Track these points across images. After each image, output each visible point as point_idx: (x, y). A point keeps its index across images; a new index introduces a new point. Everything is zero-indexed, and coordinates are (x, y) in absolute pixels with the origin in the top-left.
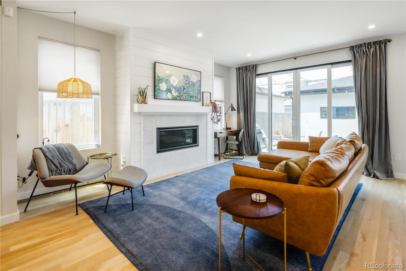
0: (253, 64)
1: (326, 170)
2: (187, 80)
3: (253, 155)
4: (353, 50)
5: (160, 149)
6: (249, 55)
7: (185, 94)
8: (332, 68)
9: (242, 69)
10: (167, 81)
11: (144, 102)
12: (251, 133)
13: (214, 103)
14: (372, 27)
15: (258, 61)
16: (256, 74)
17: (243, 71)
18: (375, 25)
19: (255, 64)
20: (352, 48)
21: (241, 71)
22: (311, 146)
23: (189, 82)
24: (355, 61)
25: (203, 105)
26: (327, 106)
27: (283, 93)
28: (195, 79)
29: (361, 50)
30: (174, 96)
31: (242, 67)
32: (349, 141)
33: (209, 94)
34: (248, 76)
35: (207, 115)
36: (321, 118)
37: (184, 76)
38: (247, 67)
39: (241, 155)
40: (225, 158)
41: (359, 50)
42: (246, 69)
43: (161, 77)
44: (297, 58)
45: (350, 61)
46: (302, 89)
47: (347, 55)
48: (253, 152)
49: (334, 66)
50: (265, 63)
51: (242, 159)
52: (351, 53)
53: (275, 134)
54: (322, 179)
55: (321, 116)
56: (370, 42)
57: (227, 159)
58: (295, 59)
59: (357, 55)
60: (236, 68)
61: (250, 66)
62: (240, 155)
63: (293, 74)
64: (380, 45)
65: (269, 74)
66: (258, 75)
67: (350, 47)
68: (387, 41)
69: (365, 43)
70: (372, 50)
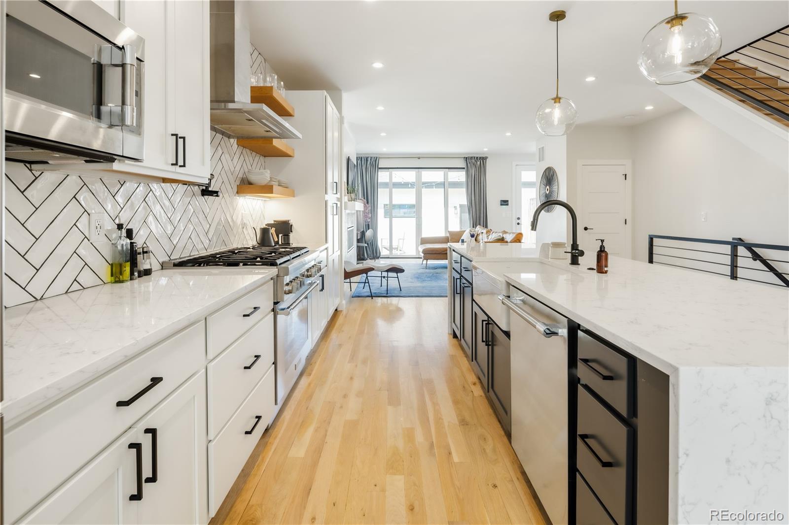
0: (376, 156)
4: (466, 161)
17: (363, 163)
22: (452, 238)
24: (466, 169)
38: (367, 158)
41: (470, 161)
42: (366, 160)
44: (421, 158)
45: (464, 168)
46: (423, 181)
47: (463, 165)
48: (375, 255)
49: (450, 170)
50: (389, 158)
59: (469, 165)
63: (415, 172)
64: (483, 159)
65: (390, 170)
66: (380, 168)
67: (464, 158)
68: (486, 158)
69: (474, 157)
70: (479, 163)
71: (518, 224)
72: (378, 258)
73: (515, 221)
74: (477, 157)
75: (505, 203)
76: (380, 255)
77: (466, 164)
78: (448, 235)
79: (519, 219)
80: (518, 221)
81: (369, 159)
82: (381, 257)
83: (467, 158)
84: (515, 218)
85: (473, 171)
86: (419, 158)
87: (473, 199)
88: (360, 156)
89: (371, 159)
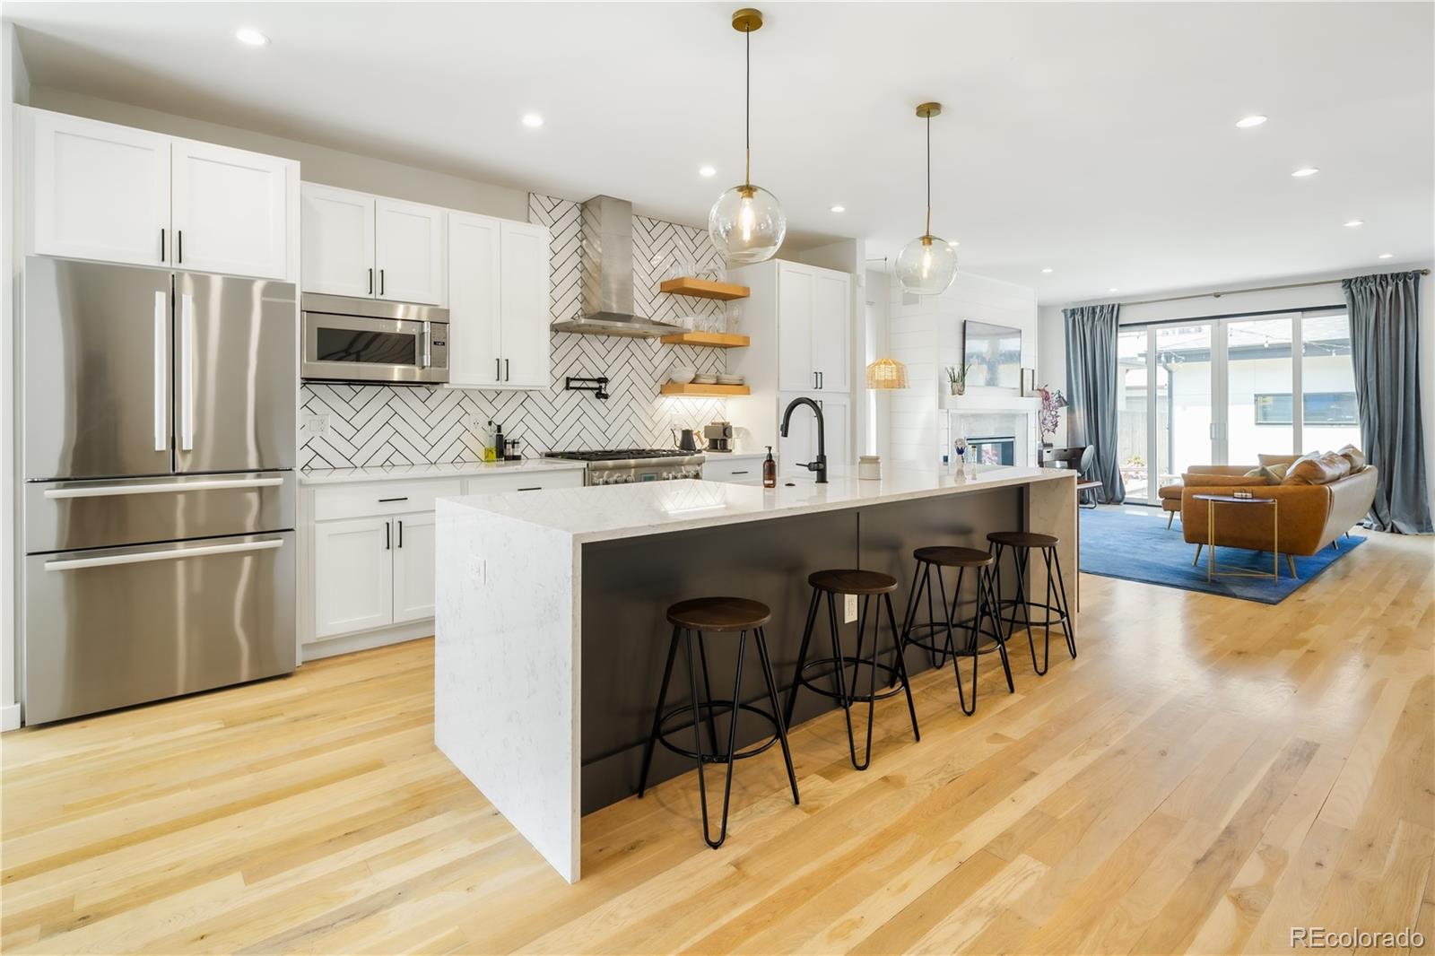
0: (1111, 303)
1: (1315, 470)
3: (1109, 504)
4: (1350, 287)
8: (1303, 317)
9: (1082, 313)
12: (1105, 453)
13: (1044, 390)
15: (1126, 297)
16: (1119, 324)
17: (1085, 318)
19: (1116, 303)
20: (1347, 283)
21: (1078, 317)
24: (1353, 309)
25: (1022, 396)
26: (1291, 391)
27: (1140, 355)
29: (1366, 287)
31: (1082, 309)
32: (1342, 456)
33: (1031, 372)
34: (1099, 329)
35: (1027, 414)
36: (1257, 424)
38: (1094, 309)
41: (1362, 287)
42: (1092, 314)
44: (1222, 296)
45: (1344, 306)
48: (1110, 495)
49: (1306, 314)
50: (1141, 303)
51: (1093, 509)
52: (1346, 293)
53: (1133, 464)
54: (1311, 479)
55: (1257, 419)
56: (1386, 274)
59: (1358, 297)
60: (1065, 311)
61: (1102, 307)
63: (1210, 326)
64: (1405, 280)
65: (1149, 326)
66: (1122, 326)
67: (1345, 281)
68: (1419, 274)
69: (1375, 276)
72: (1118, 502)
74: (1385, 276)
76: (1123, 498)
77: (1349, 295)
81: (1098, 310)
82: (1125, 500)
83: (1352, 280)
85: (1369, 313)
86: (1217, 296)
89: (1101, 311)
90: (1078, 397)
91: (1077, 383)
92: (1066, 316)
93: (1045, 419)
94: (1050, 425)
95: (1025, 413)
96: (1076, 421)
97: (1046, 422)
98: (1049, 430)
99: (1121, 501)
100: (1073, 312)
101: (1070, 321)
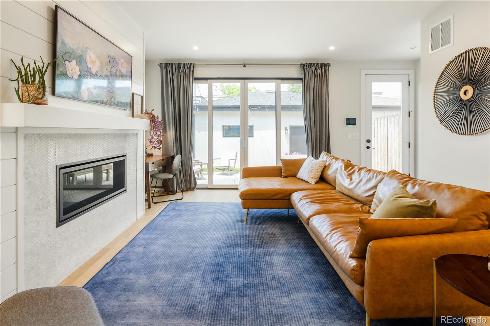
0: (190, 63)
2: (113, 67)
3: (187, 191)
4: (304, 68)
5: (64, 215)
6: (196, 48)
7: (110, 94)
8: (281, 83)
9: (172, 66)
10: (81, 60)
11: (40, 101)
12: (186, 159)
14: (332, 48)
15: (198, 60)
16: (194, 77)
17: (174, 70)
18: (334, 47)
19: (193, 62)
21: (169, 69)
22: (286, 170)
23: (116, 70)
24: (303, 79)
25: (133, 116)
28: (124, 68)
29: (310, 69)
30: (92, 93)
33: (140, 97)
34: (182, 79)
35: (137, 133)
36: (223, 137)
37: (109, 56)
38: (179, 65)
39: (172, 193)
40: (155, 203)
41: (309, 69)
42: (178, 68)
43: (70, 47)
44: (247, 66)
45: (300, 79)
47: (296, 72)
48: (189, 185)
49: (283, 81)
50: (206, 65)
51: (181, 199)
55: (223, 135)
56: (318, 63)
57: (158, 204)
58: (245, 66)
59: (307, 73)
60: (161, 65)
61: (184, 64)
62: (170, 193)
64: (325, 67)
65: (209, 80)
66: (196, 79)
67: (301, 64)
68: (329, 65)
69: (314, 64)
70: (319, 71)
71: (368, 148)
73: (364, 144)
74: (318, 64)
75: (351, 121)
76: (196, 185)
77: (303, 72)
78: (280, 164)
79: (369, 141)
80: (368, 144)
81: (182, 66)
82: (197, 187)
83: (304, 65)
84: (363, 140)
85: (312, 81)
87: (312, 116)
88: (170, 62)
89: (184, 66)
90: (169, 122)
91: (168, 113)
92: (161, 67)
93: (152, 138)
94: (156, 143)
95: (136, 132)
96: (167, 138)
97: (153, 140)
98: (155, 148)
99: (194, 188)
100: (166, 66)
101: (164, 71)
